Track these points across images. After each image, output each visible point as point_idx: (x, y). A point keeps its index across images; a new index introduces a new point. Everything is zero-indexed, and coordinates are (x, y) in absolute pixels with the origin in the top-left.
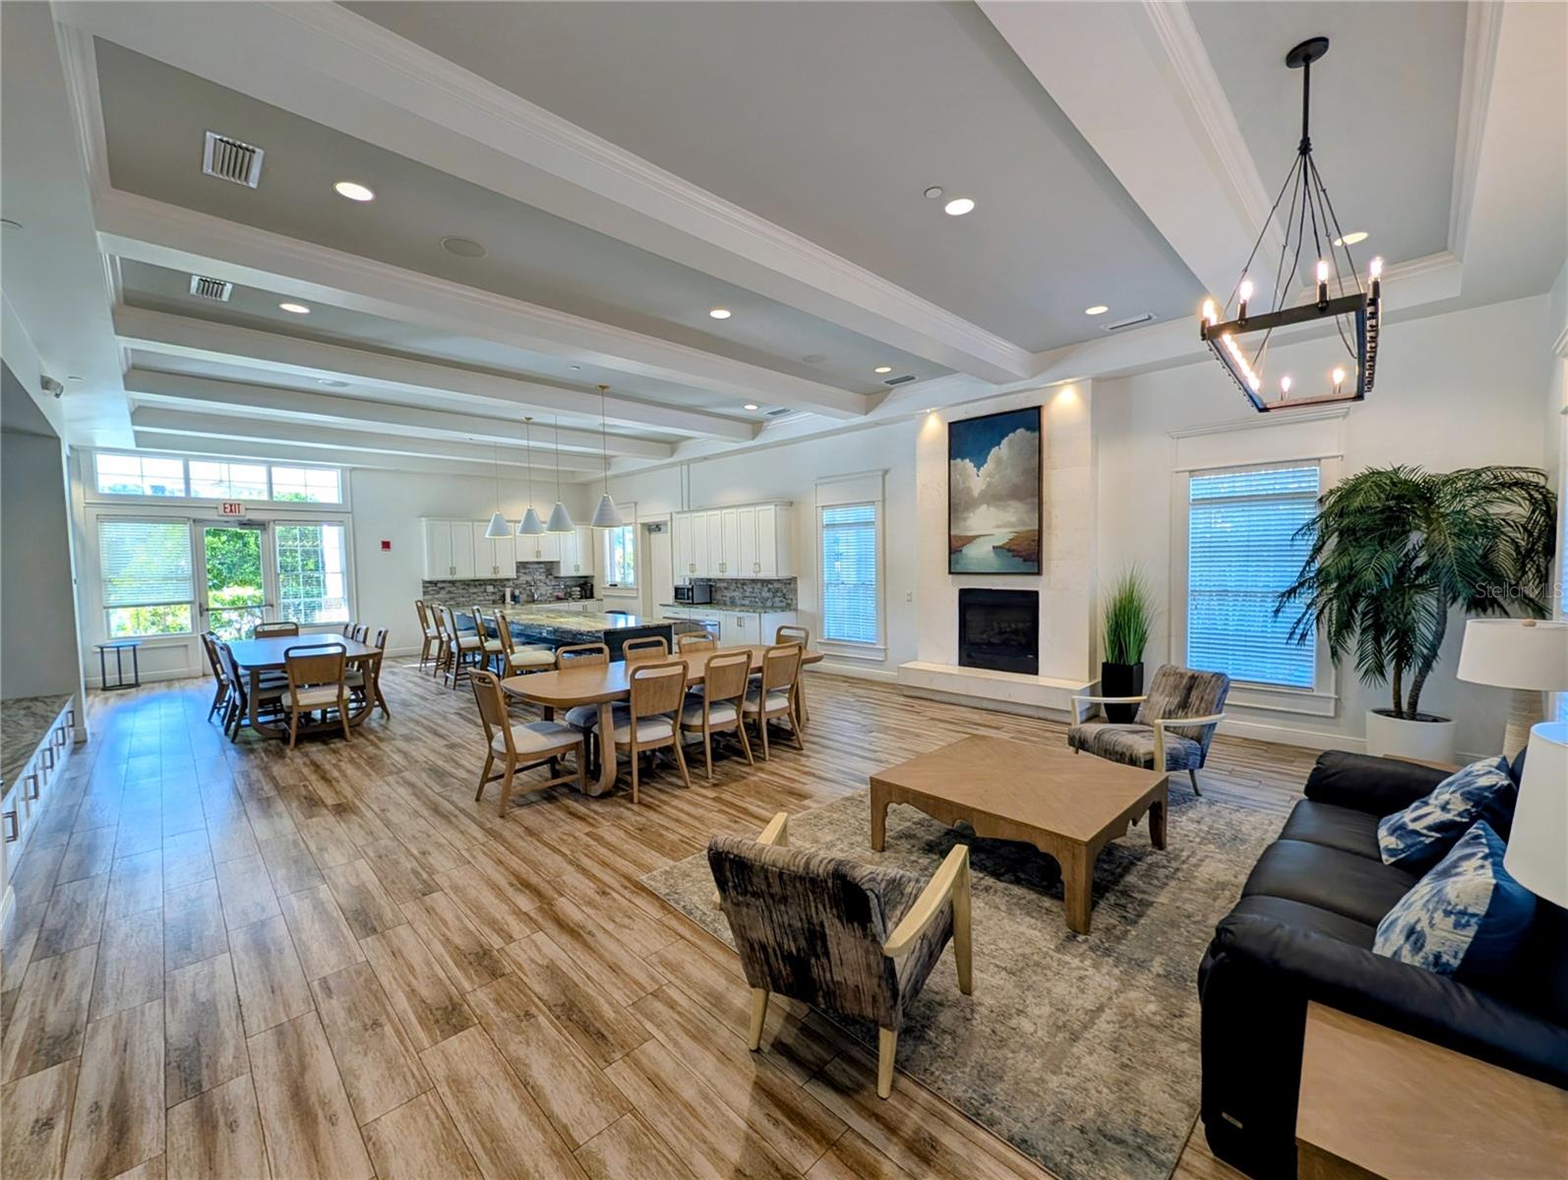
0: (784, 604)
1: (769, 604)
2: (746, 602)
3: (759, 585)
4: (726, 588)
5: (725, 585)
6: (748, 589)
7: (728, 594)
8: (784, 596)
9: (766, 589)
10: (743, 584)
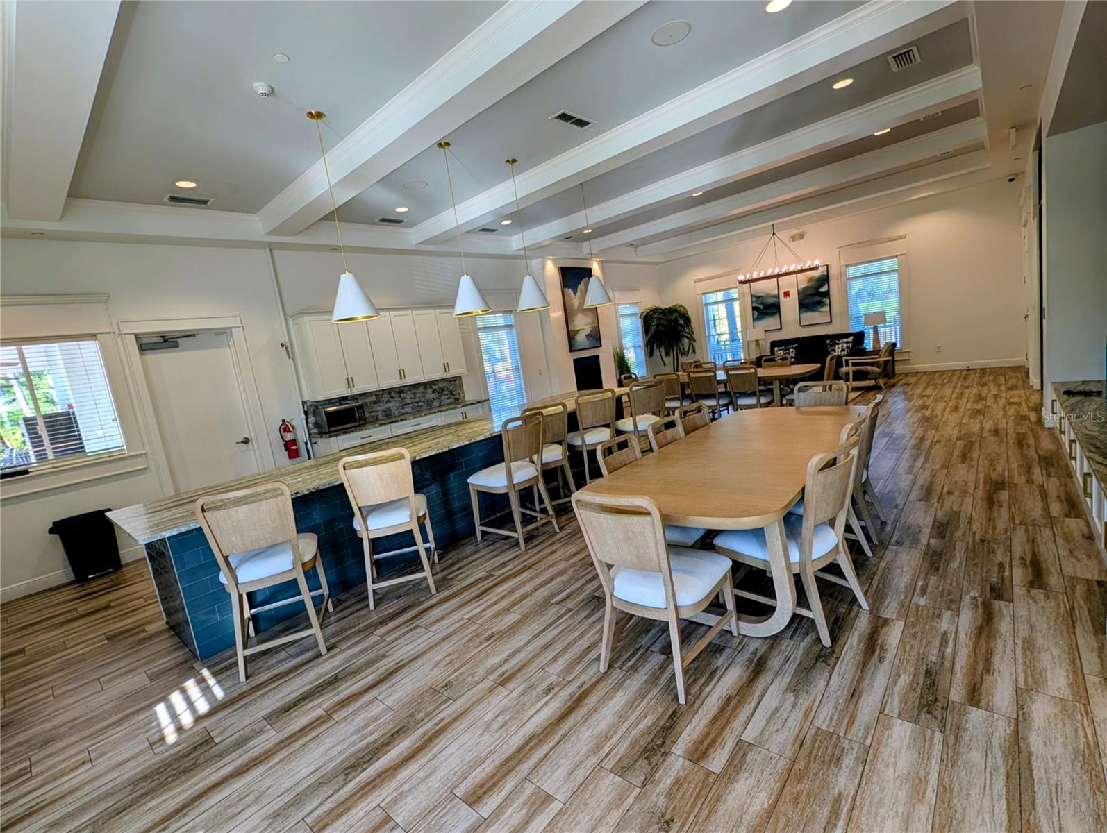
0: (452, 400)
1: (436, 403)
2: (407, 410)
3: (422, 389)
4: (375, 402)
5: (374, 398)
6: (408, 397)
7: (380, 408)
8: (451, 393)
9: (430, 391)
10: (400, 392)
